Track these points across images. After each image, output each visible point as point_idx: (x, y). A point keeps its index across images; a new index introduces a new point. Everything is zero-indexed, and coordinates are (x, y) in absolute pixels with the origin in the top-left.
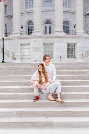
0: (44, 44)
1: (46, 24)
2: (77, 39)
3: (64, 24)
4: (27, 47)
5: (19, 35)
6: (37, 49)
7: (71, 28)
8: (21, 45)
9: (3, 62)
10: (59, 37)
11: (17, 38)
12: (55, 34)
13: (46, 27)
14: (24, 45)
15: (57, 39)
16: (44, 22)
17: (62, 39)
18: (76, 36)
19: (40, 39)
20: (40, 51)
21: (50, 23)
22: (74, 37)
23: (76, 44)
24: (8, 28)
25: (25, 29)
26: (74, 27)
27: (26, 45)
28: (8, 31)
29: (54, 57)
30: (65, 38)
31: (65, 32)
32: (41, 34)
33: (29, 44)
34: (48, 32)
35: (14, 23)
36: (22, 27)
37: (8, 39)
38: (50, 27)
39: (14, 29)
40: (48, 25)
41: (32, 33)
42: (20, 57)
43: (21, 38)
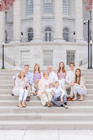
0: (43, 51)
1: (46, 31)
2: (77, 47)
3: (63, 31)
4: (27, 54)
5: (19, 42)
6: (37, 56)
7: (71, 35)
8: (21, 51)
9: (3, 68)
10: (59, 44)
11: (17, 44)
12: (55, 41)
13: (46, 34)
14: (24, 51)
15: (56, 46)
16: (44, 29)
17: (62, 46)
18: (75, 43)
19: (40, 46)
20: (40, 58)
21: (51, 31)
22: (73, 45)
23: (75, 51)
24: (8, 35)
25: (26, 36)
26: (74, 34)
27: (26, 51)
28: (8, 38)
29: (54, 64)
30: (65, 45)
31: (65, 40)
32: (41, 41)
33: (29, 51)
34: (48, 39)
35: (14, 29)
36: (22, 34)
37: (8, 46)
38: (50, 34)
39: (14, 36)
40: (48, 32)
41: (32, 40)
42: (19, 64)
43: (21, 45)
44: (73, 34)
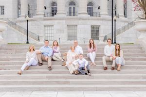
0: (68, 25)
1: (70, 5)
2: (101, 21)
3: (88, 5)
4: (50, 29)
5: (42, 16)
6: (61, 31)
7: (95, 10)
8: (45, 26)
9: (28, 43)
10: (83, 19)
11: (40, 19)
12: (79, 16)
13: (70, 8)
14: (47, 26)
15: (81, 21)
16: (68, 4)
17: (86, 21)
19: (64, 21)
21: (75, 5)
22: (98, 19)
23: (100, 26)
24: (31, 9)
25: (49, 10)
26: (99, 8)
27: (49, 26)
28: (31, 12)
29: (78, 39)
30: (89, 20)
31: (89, 14)
32: (65, 16)
33: (53, 26)
34: (72, 13)
36: (45, 8)
37: (31, 20)
38: (74, 8)
39: (37, 10)
40: (72, 7)
41: (55, 14)
42: (43, 39)
43: (45, 20)
44: (97, 8)
